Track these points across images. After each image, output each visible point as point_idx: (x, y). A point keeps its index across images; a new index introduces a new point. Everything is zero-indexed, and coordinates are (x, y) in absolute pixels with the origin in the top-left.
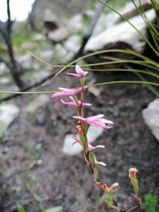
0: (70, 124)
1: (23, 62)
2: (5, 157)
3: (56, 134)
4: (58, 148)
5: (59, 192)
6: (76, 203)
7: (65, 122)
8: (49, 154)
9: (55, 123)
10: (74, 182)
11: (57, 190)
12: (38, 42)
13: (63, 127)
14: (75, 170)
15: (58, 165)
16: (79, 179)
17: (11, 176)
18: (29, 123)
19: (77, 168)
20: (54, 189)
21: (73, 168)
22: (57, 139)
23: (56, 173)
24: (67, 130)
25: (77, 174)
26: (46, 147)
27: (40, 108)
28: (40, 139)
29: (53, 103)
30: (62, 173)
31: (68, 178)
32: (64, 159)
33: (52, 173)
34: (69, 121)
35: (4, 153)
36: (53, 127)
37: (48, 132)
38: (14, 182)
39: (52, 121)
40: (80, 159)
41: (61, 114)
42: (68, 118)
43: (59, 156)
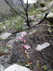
0: (40, 41)
1: (31, 18)
2: (20, 47)
3: (35, 43)
4: (35, 48)
5: (32, 61)
6: (35, 65)
7: (39, 40)
8: (32, 49)
9: (36, 40)
10: (36, 59)
11: (31, 60)
12: (38, 11)
13: (38, 41)
14: (38, 56)
15: (34, 53)
16: (38, 59)
17: (21, 53)
18: (29, 38)
19: (38, 55)
20: (30, 60)
21: (37, 55)
22: (35, 45)
23: (32, 55)
24: (39, 42)
25: (38, 57)
26: (32, 46)
27: (33, 34)
28: (31, 44)
29: (37, 33)
30: (34, 55)
31: (35, 57)
32: (36, 51)
33: (31, 55)
34: (40, 40)
35: (20, 46)
36: (35, 41)
37: (33, 42)
38: (21, 54)
39: (35, 39)
40: (40, 53)
41: (38, 37)
42: (40, 39)
43: (34, 50)
